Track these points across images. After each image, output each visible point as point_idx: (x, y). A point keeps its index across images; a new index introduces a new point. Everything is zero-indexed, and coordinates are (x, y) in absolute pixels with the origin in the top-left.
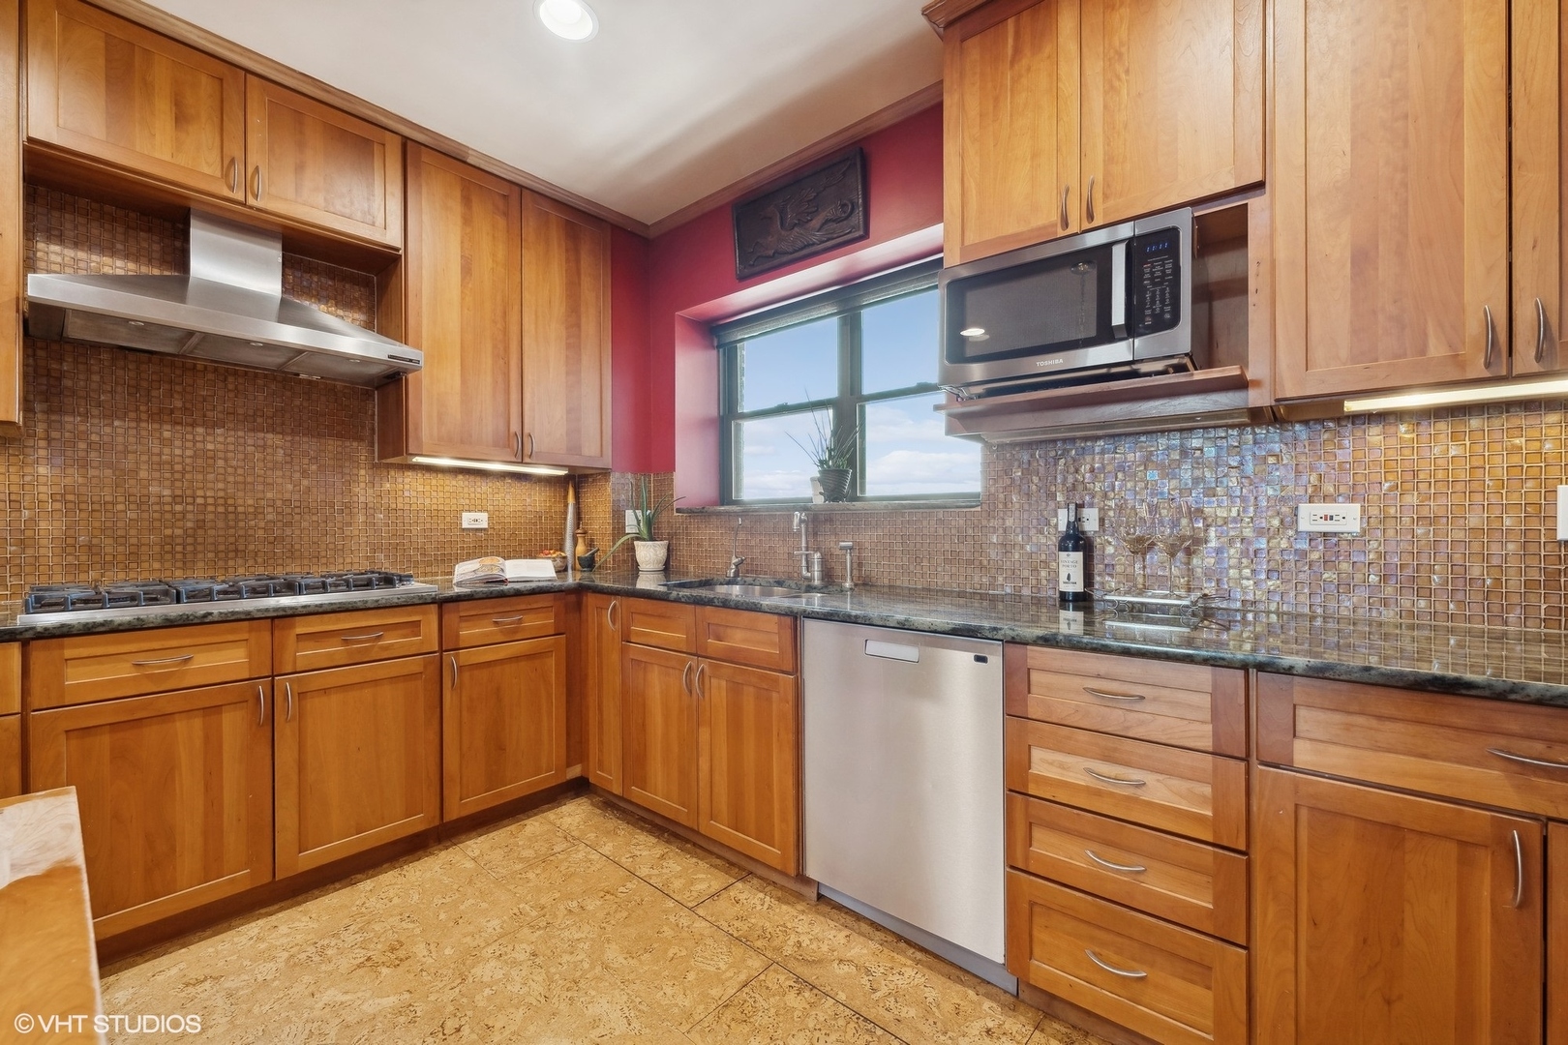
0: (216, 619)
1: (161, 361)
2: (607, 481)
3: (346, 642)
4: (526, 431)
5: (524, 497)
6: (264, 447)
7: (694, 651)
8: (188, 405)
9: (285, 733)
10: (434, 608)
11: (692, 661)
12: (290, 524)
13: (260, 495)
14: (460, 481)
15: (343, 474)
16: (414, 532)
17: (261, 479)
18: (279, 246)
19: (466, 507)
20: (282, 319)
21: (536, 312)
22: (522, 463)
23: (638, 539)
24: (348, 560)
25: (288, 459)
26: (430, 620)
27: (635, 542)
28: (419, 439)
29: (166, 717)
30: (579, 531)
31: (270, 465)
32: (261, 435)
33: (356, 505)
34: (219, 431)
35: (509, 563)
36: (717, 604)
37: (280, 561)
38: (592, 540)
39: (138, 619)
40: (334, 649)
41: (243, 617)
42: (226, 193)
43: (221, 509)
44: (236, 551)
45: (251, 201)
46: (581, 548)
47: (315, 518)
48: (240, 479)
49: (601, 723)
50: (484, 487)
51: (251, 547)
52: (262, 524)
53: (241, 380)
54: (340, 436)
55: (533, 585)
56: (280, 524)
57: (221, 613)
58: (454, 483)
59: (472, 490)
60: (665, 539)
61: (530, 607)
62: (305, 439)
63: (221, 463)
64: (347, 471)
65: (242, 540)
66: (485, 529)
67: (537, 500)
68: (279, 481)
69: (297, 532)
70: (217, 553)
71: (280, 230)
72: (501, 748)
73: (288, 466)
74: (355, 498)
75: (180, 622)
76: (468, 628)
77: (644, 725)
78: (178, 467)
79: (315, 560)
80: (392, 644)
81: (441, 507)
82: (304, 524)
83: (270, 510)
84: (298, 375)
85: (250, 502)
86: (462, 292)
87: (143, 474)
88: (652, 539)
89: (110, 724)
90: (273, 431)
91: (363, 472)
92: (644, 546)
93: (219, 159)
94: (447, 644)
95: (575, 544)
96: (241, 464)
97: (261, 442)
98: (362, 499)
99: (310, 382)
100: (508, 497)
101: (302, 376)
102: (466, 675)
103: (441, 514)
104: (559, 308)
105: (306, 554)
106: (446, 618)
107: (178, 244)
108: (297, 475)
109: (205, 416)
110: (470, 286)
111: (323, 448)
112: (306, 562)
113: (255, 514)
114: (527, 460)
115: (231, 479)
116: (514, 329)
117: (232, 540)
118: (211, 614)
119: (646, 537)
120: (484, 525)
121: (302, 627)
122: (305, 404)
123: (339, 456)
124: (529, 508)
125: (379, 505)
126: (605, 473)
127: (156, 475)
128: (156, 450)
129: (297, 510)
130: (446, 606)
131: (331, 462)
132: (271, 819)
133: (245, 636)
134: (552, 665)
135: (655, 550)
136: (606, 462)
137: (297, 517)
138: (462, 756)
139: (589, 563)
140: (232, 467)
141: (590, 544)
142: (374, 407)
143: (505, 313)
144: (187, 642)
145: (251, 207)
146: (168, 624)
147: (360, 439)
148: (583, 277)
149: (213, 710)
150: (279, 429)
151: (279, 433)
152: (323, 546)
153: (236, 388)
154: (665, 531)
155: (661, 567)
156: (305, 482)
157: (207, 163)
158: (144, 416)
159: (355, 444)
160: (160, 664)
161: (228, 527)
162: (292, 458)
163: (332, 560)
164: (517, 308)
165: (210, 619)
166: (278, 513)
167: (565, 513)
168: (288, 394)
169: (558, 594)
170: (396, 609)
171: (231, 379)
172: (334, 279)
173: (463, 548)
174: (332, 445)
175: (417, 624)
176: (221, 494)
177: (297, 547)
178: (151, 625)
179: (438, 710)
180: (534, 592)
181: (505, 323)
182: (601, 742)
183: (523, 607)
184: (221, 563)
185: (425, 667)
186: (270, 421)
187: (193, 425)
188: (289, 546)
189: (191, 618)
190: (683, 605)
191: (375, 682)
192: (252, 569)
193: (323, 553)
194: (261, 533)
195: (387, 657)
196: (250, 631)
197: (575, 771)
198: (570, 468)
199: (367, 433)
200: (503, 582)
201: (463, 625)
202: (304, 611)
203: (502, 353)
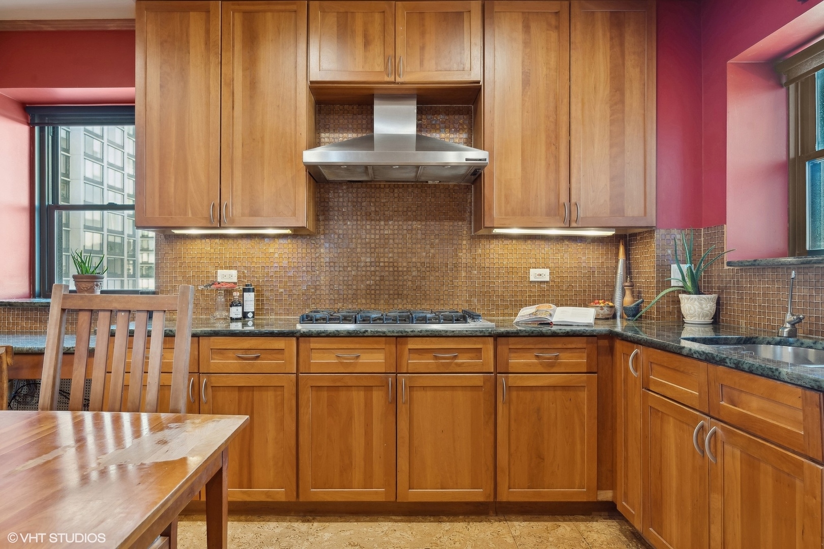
0: (369, 335)
1: (366, 185)
2: (652, 237)
3: (436, 358)
4: (573, 201)
5: (579, 256)
6: (412, 230)
7: (706, 411)
8: (377, 209)
9: (403, 409)
10: (491, 340)
11: (705, 421)
12: (424, 278)
13: (409, 260)
14: (529, 245)
15: (453, 244)
16: (496, 284)
17: (410, 250)
18: (415, 102)
19: (533, 265)
20: (419, 148)
21: (583, 99)
22: (570, 227)
23: (685, 292)
24: (456, 302)
25: (424, 236)
26: (488, 348)
27: (680, 296)
28: (491, 215)
29: (348, 387)
30: (627, 284)
31: (414, 241)
32: (410, 223)
33: (460, 265)
34: (390, 223)
35: (560, 309)
36: (729, 364)
37: (419, 302)
38: (640, 292)
39: (337, 331)
40: (427, 361)
41: (382, 335)
42: (387, 79)
43: (391, 269)
44: (398, 294)
45: (398, 80)
46: (628, 299)
47: (437, 274)
48: (400, 250)
49: (626, 459)
50: (546, 249)
51: (405, 292)
52: (410, 278)
53: (401, 190)
54: (451, 219)
55: (568, 329)
56: (419, 278)
57: (371, 331)
58: (524, 247)
59: (538, 251)
60: (715, 293)
61: (565, 347)
62: (432, 223)
63: (391, 241)
64: (455, 242)
65: (401, 288)
66: (547, 282)
67: (591, 258)
68: (419, 250)
69: (428, 283)
70: (389, 295)
71: (415, 92)
72: (541, 457)
73: (423, 241)
74: (460, 260)
75: (354, 335)
76: (516, 358)
77: (660, 472)
78: (373, 245)
79: (437, 301)
80: (463, 363)
81: (515, 265)
82: (432, 278)
83: (414, 269)
84: (427, 182)
85: (405, 264)
86: (523, 100)
87: (359, 250)
88: (698, 292)
89: (327, 386)
90: (416, 220)
91: (464, 242)
92: (688, 299)
93: (383, 60)
94: (500, 369)
95: (624, 294)
96: (401, 241)
97: (410, 227)
98: (464, 261)
99: (435, 185)
100: (566, 256)
101: (430, 182)
102: (514, 394)
103: (515, 270)
104: (604, 91)
105: (432, 297)
106: (499, 348)
107: (369, 117)
108: (428, 246)
109: (384, 215)
110: (529, 93)
111: (442, 228)
112: (432, 302)
113: (408, 271)
114: (574, 225)
115: (396, 251)
116: (564, 118)
117: (396, 287)
118: (367, 331)
119: (690, 290)
120: (547, 279)
121: (413, 344)
122: (433, 200)
123: (451, 233)
124: (584, 265)
125: (474, 265)
126: (650, 231)
127: (364, 250)
128: (364, 237)
129: (428, 269)
130: (499, 339)
131: (446, 237)
132: (395, 462)
133: (383, 346)
134: (586, 399)
135: (701, 304)
136: (651, 220)
137: (428, 274)
138: (510, 454)
139: (634, 313)
140: (396, 244)
141: (637, 295)
142: (472, 197)
143: (556, 107)
144: (357, 346)
145: (398, 83)
146: (349, 335)
147: (463, 220)
148: (627, 58)
149: (368, 388)
150: (419, 218)
151: (419, 220)
152: (442, 293)
153: (398, 196)
154: (715, 284)
155: (708, 320)
156: (432, 251)
157: (378, 65)
158: (359, 218)
159: (460, 223)
160: (348, 357)
161: (395, 280)
162: (425, 236)
163: (446, 302)
164: (566, 101)
165: (366, 334)
166: (418, 271)
167: (616, 267)
168: (424, 195)
169: (590, 338)
170: (466, 338)
171: (396, 190)
172: (449, 115)
173: (530, 296)
174: (447, 225)
175: (479, 350)
176: (391, 260)
177: (428, 292)
178: (342, 335)
179: (493, 416)
180: (568, 335)
181: (556, 115)
182: (626, 476)
183: (559, 346)
184: (391, 301)
185: (484, 383)
186: (414, 214)
187: (380, 220)
188: (423, 292)
189: (359, 332)
190: (695, 362)
191: (453, 388)
192: (405, 306)
193: (442, 297)
194: (410, 283)
195: (459, 371)
196: (386, 344)
197: (606, 495)
198: (617, 228)
199: (467, 215)
200: (549, 324)
201: (512, 355)
202: (412, 334)
203: (553, 142)
